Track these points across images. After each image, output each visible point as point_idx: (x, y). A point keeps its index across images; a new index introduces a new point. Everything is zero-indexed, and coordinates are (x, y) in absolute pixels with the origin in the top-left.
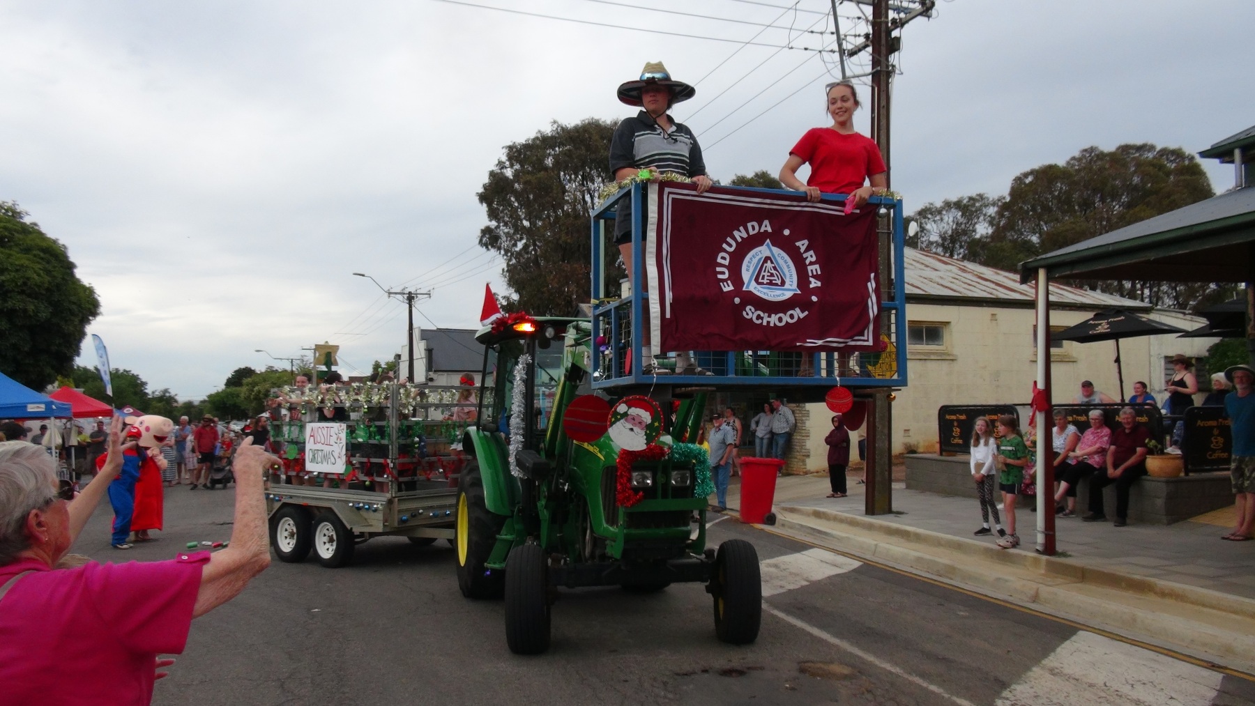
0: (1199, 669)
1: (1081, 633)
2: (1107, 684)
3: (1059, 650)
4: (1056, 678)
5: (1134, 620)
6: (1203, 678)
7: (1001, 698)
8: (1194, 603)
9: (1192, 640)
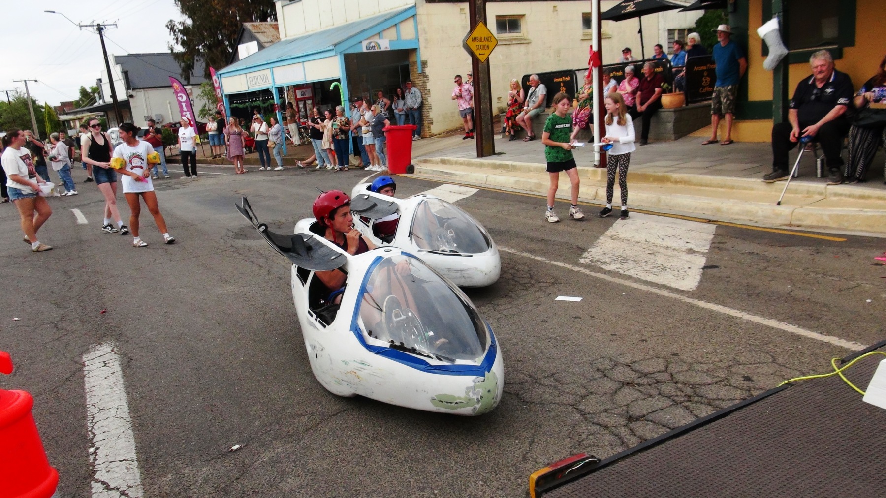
0: (701, 224)
2: (647, 240)
3: (614, 225)
4: (615, 241)
5: (659, 201)
6: (704, 228)
7: (582, 258)
8: (695, 185)
9: (696, 208)
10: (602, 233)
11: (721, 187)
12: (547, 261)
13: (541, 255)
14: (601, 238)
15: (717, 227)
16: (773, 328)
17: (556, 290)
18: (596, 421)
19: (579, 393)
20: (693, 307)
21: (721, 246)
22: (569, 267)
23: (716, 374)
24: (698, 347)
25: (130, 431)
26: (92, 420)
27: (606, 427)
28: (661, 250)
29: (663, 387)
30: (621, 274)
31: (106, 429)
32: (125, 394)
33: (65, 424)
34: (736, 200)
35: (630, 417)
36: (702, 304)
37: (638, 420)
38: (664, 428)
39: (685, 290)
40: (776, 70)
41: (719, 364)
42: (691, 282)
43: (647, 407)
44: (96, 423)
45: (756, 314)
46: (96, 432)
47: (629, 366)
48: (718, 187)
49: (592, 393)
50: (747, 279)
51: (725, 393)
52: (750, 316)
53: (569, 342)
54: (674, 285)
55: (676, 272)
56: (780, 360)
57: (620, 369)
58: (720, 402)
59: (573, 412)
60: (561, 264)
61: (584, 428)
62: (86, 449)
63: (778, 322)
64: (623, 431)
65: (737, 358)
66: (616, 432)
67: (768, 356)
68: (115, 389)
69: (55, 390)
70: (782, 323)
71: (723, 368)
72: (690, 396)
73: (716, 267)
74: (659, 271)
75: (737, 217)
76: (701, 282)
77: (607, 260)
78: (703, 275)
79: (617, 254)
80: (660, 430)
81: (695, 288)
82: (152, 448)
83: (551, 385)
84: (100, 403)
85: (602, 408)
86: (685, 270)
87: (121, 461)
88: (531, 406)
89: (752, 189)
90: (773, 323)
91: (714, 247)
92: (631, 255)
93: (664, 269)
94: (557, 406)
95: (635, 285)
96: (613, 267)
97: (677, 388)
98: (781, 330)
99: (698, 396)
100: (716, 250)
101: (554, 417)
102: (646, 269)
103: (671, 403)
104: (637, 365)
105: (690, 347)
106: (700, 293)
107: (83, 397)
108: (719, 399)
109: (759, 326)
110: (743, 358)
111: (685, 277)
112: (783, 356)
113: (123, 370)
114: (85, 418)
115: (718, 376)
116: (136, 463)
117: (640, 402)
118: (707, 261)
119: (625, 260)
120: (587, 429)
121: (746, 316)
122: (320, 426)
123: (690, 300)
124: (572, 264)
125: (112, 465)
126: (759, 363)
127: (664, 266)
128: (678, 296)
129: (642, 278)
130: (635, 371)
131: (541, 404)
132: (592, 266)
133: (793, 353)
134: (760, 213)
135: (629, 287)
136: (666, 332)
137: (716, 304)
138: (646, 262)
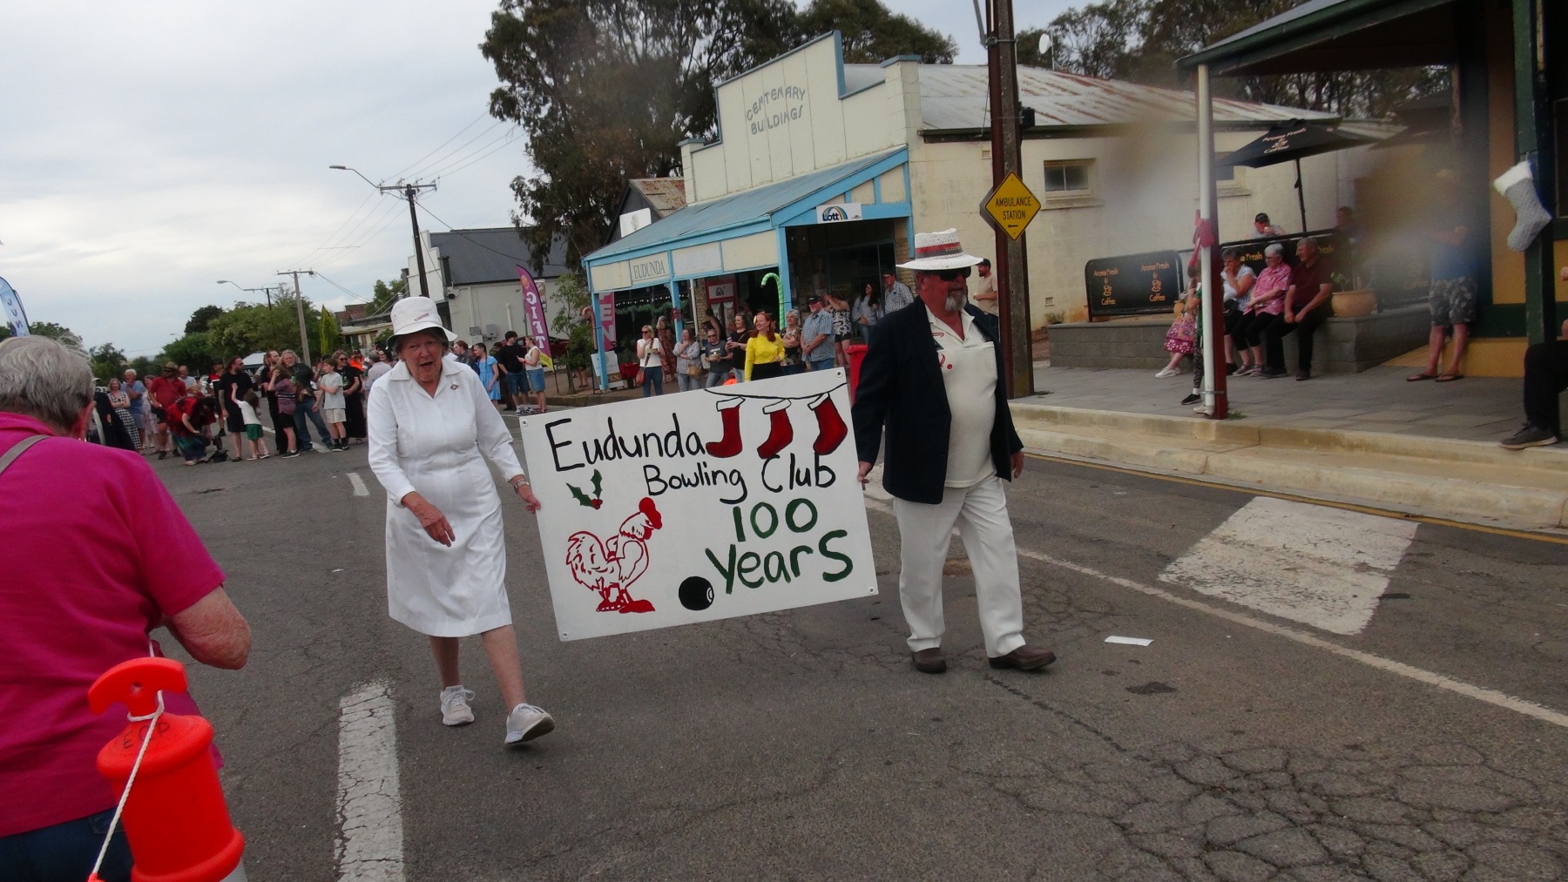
0: (1390, 520)
1: (1257, 498)
2: (1287, 546)
3: (1231, 518)
4: (1229, 546)
5: (1318, 479)
6: (1396, 528)
7: (1165, 572)
8: (1385, 452)
9: (1384, 493)
10: (1206, 532)
11: (1434, 457)
12: (1102, 577)
13: (1094, 567)
14: (1203, 540)
15: (1419, 526)
16: (1492, 706)
17: (1109, 626)
18: (1146, 845)
19: (1124, 799)
20: (1350, 663)
21: (1422, 559)
22: (1138, 587)
23: (1373, 780)
24: (1349, 731)
25: (398, 816)
26: (344, 797)
27: (1163, 857)
28: (1310, 564)
29: (1273, 797)
30: (1229, 603)
31: (363, 811)
32: (397, 761)
33: (304, 800)
34: (1459, 480)
35: (1208, 843)
36: (1369, 659)
37: (1221, 848)
38: (1265, 865)
39: (1341, 633)
40: (1530, 251)
41: (1382, 763)
42: (1353, 621)
43: (1241, 828)
44: (349, 801)
45: (1467, 680)
46: (347, 814)
47: (1220, 758)
48: (1429, 457)
49: (1147, 800)
50: (1459, 619)
51: (1385, 812)
52: (1454, 683)
53: (1119, 713)
54: (1321, 624)
55: (1330, 603)
56: (1497, 762)
57: (1203, 762)
58: (1374, 827)
59: (1109, 829)
60: (1125, 582)
61: (1125, 856)
62: (330, 840)
63: (1504, 696)
64: (1192, 866)
65: (1417, 754)
66: (1179, 865)
67: (1475, 753)
68: (383, 751)
69: (294, 749)
70: (1510, 699)
71: (1387, 771)
72: (1320, 815)
73: (1406, 596)
74: (1298, 599)
75: (1460, 510)
76: (1373, 622)
77: (1208, 577)
78: (1379, 610)
79: (1227, 569)
80: (1257, 868)
81: (1359, 632)
82: (428, 844)
83: (1078, 783)
84: (358, 771)
85: (1162, 825)
86: (1347, 599)
87: (380, 861)
88: (1039, 815)
89: (1490, 461)
90: (1495, 697)
91: (1409, 562)
92: (1253, 570)
93: (1308, 596)
94: (1084, 817)
95: (1251, 622)
96: (1216, 591)
97: (1300, 799)
98: (1506, 709)
99: (1335, 814)
100: (1411, 567)
101: (1075, 836)
102: (1276, 595)
103: (1284, 824)
104: (1233, 756)
105: (1333, 731)
106: (1366, 639)
107: (335, 762)
108: (1372, 823)
109: (1467, 701)
110: (1428, 755)
111: (1345, 611)
112: (1504, 755)
113: (398, 723)
114: (334, 793)
115: (1377, 784)
116: (401, 865)
117: (1229, 820)
118: (1390, 585)
119: (1241, 579)
120: (1129, 859)
121: (1446, 683)
122: (689, 826)
123: (1347, 652)
124: (1144, 582)
125: (366, 865)
126: (1456, 765)
127: (1310, 590)
128: (1326, 644)
129: (1267, 611)
130: (1230, 767)
131: (1056, 812)
132: (1179, 587)
133: (1522, 751)
134: (1503, 503)
135: (1241, 625)
136: (1294, 705)
137: (1394, 659)
138: (1278, 584)
